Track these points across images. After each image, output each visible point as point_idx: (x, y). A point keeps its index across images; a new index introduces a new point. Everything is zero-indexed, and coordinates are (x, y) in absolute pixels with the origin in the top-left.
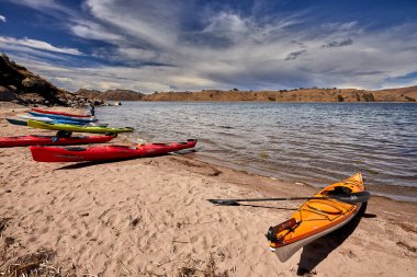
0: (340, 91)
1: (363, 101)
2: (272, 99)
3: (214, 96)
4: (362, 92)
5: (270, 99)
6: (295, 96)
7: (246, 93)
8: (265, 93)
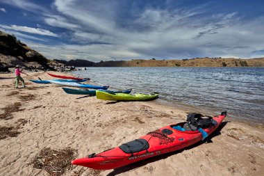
0: (224, 59)
1: (240, 66)
2: (178, 65)
3: (139, 63)
4: (239, 60)
5: (176, 65)
6: (193, 63)
7: (161, 61)
8: (173, 61)
